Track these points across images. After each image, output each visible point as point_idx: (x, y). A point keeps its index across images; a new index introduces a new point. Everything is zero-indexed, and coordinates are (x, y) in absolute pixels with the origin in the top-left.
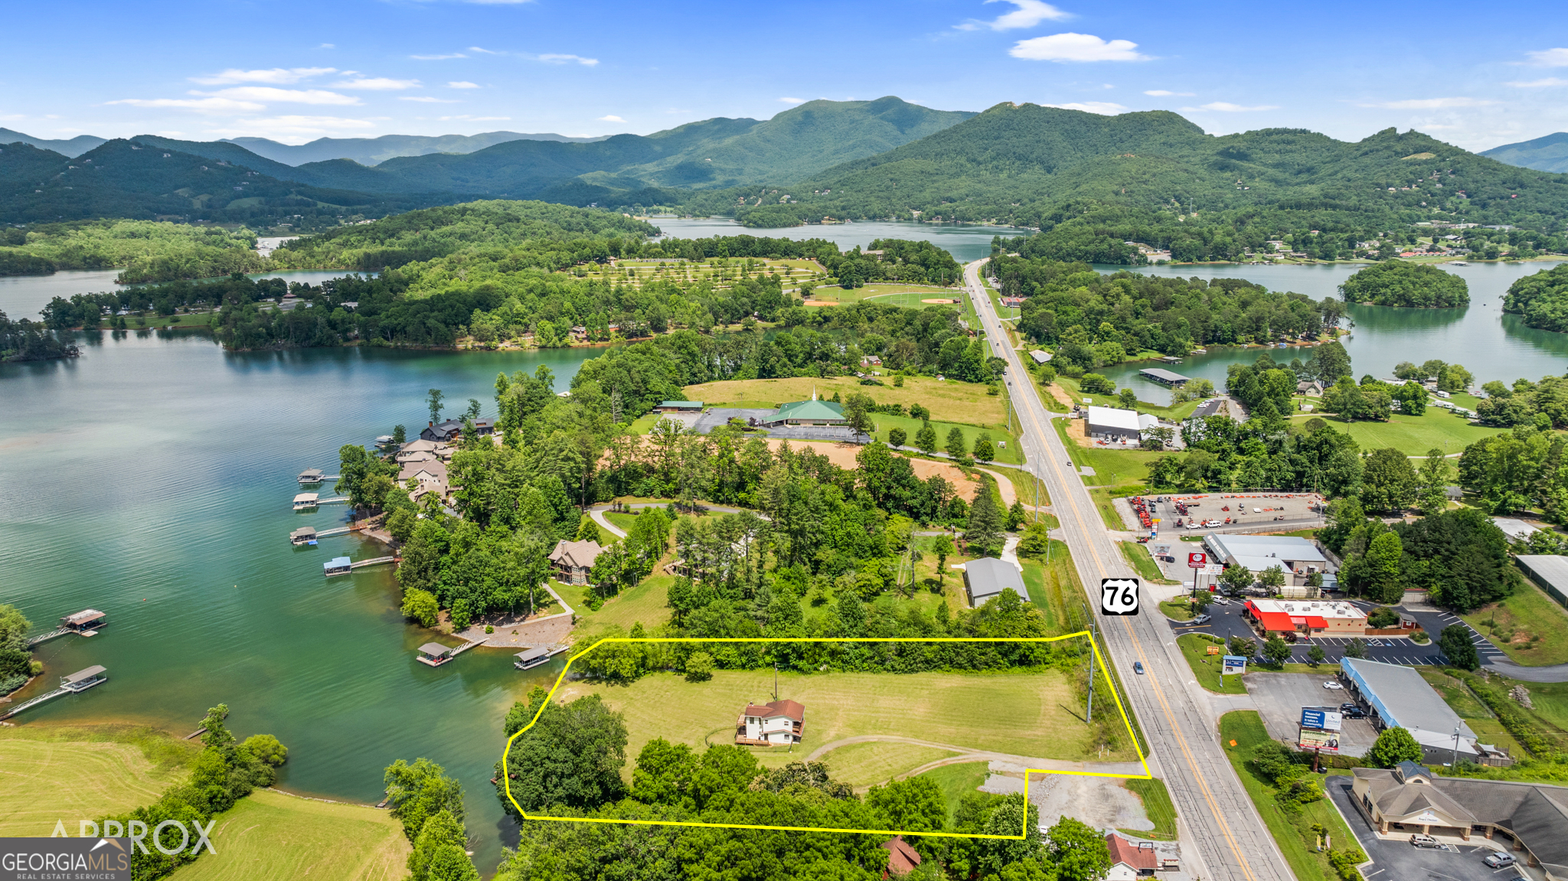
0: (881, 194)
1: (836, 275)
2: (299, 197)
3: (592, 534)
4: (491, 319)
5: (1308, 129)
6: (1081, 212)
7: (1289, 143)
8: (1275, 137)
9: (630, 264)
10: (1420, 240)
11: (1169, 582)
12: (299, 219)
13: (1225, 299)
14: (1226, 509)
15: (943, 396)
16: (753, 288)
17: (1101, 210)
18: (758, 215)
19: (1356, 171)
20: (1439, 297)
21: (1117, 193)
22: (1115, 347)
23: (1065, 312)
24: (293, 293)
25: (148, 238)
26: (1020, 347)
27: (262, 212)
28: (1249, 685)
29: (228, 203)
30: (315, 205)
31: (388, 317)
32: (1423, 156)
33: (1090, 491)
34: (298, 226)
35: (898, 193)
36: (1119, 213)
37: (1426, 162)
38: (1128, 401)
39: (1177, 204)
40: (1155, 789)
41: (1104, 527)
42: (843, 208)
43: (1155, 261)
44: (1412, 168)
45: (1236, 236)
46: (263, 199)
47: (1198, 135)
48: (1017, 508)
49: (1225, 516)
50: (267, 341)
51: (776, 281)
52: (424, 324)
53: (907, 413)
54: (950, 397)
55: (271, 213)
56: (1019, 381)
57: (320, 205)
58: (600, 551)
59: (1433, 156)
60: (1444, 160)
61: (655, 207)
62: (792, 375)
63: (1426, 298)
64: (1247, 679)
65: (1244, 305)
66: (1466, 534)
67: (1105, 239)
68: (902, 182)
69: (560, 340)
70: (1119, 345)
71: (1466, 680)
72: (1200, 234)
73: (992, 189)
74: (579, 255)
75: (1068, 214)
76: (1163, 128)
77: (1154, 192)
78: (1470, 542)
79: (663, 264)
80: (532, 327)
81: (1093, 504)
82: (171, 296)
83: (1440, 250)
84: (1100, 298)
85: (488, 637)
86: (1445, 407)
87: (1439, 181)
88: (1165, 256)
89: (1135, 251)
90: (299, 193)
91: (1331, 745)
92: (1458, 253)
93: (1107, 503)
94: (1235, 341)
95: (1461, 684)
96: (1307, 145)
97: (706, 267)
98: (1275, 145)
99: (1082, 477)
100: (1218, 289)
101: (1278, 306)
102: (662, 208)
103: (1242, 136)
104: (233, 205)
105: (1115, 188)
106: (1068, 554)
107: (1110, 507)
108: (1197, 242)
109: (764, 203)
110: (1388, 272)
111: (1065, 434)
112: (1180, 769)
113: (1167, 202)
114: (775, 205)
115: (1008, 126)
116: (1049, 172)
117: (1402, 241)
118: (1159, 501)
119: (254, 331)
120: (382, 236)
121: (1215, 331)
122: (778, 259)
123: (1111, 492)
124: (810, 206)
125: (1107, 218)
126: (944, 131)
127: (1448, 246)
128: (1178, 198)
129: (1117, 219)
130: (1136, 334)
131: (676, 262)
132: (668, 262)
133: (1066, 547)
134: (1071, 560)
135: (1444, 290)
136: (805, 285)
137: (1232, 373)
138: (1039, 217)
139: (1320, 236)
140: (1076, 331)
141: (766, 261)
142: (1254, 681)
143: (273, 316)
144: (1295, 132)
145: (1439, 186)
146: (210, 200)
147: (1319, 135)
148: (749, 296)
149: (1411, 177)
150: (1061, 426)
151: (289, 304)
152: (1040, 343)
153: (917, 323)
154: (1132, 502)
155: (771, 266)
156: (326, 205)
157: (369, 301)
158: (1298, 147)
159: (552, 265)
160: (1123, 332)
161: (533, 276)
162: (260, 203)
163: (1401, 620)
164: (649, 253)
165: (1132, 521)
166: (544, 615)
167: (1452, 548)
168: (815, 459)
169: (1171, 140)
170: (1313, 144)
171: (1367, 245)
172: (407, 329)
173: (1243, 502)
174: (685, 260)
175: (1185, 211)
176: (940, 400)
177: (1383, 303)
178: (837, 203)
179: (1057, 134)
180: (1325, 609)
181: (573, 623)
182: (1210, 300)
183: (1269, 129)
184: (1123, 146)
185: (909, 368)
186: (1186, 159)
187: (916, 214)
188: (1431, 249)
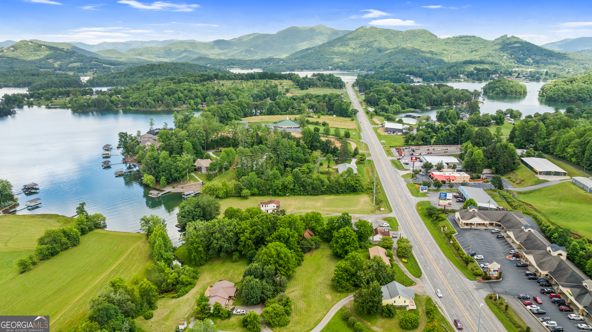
0: (317, 60)
1: (298, 85)
2: (96, 63)
3: (208, 157)
4: (171, 99)
5: (475, 35)
6: (391, 65)
7: (468, 41)
8: (463, 39)
9: (222, 82)
10: (513, 74)
11: (406, 170)
12: (96, 70)
13: (439, 90)
14: (429, 150)
15: (335, 121)
16: (268, 89)
17: (398, 65)
18: (271, 68)
19: (492, 51)
20: (516, 91)
21: (404, 59)
22: (397, 106)
23: (380, 95)
24: (96, 93)
25: (38, 76)
26: (364, 107)
27: (82, 68)
28: (428, 195)
29: (68, 65)
30: (102, 65)
31: (132, 99)
32: (517, 45)
33: (383, 147)
34: (96, 73)
35: (324, 60)
36: (404, 65)
37: (517, 47)
38: (400, 122)
39: (427, 63)
40: (393, 220)
41: (386, 156)
42: (303, 66)
43: (416, 81)
44: (512, 49)
45: (446, 73)
46: (82, 63)
47: (435, 38)
48: (356, 150)
49: (428, 152)
50: (87, 108)
51: (276, 86)
52: (146, 101)
53: (321, 124)
54: (337, 121)
55: (85, 68)
56: (362, 117)
57: (104, 65)
58: (212, 162)
59: (520, 45)
60: (524, 46)
61: (232, 66)
62: (281, 114)
63: (512, 92)
64: (427, 193)
65: (445, 92)
66: (503, 150)
67: (398, 73)
68: (325, 56)
69: (197, 106)
70: (399, 105)
71: (499, 192)
72: (433, 72)
73: (359, 58)
74: (203, 79)
75: (386, 66)
76: (422, 35)
77: (418, 59)
78: (505, 152)
79: (234, 82)
80: (186, 102)
81: (383, 150)
82: (50, 94)
83: (520, 77)
84: (393, 90)
85: (173, 189)
86: (511, 123)
87: (522, 54)
88: (420, 80)
89: (409, 78)
90: (96, 61)
91: (449, 204)
92: (526, 78)
93: (388, 150)
94: (441, 105)
95: (497, 193)
96: (475, 41)
97: (250, 83)
98: (463, 41)
99: (381, 143)
100: (436, 87)
101: (457, 93)
102: (235, 66)
103: (451, 38)
104: (71, 65)
105: (404, 57)
106: (373, 163)
107: (389, 151)
108: (432, 75)
109: (273, 64)
110: (499, 82)
111: (377, 131)
112: (401, 215)
113: (423, 62)
114: (277, 64)
115: (364, 35)
116: (380, 52)
117: (507, 74)
118: (406, 149)
119: (83, 104)
120: (128, 74)
121: (434, 102)
122: (277, 80)
123: (390, 147)
124: (290, 65)
125: (400, 67)
126: (341, 37)
127: (523, 76)
128: (427, 61)
129: (403, 67)
130: (406, 102)
131: (239, 81)
132: (236, 81)
133: (373, 161)
134: (374, 165)
135: (518, 89)
136: (287, 88)
137: (438, 113)
138: (376, 68)
139: (477, 73)
140: (384, 101)
141: (273, 81)
142: (430, 194)
143: (90, 99)
144: (470, 37)
145: (522, 56)
146: (61, 64)
147: (480, 38)
148: (266, 92)
149: (512, 52)
150: (375, 130)
151: (95, 97)
152: (371, 106)
153: (327, 98)
154: (397, 149)
155: (274, 82)
156: (106, 66)
157: (125, 94)
158: (472, 42)
159: (193, 82)
160: (401, 101)
161: (186, 85)
162: (81, 64)
163: (481, 177)
164: (229, 79)
165: (397, 154)
166: (192, 183)
167: (499, 154)
168: (286, 133)
169: (425, 40)
170: (477, 41)
171: (494, 76)
172: (140, 103)
173: (435, 148)
174: (243, 81)
175: (429, 66)
176: (334, 122)
177: (497, 94)
178: (301, 64)
179: (383, 38)
180: (456, 174)
181: (202, 185)
182: (433, 91)
183: (461, 36)
184: (407, 42)
185: (323, 113)
186: (430, 47)
187: (330, 67)
188: (517, 77)
